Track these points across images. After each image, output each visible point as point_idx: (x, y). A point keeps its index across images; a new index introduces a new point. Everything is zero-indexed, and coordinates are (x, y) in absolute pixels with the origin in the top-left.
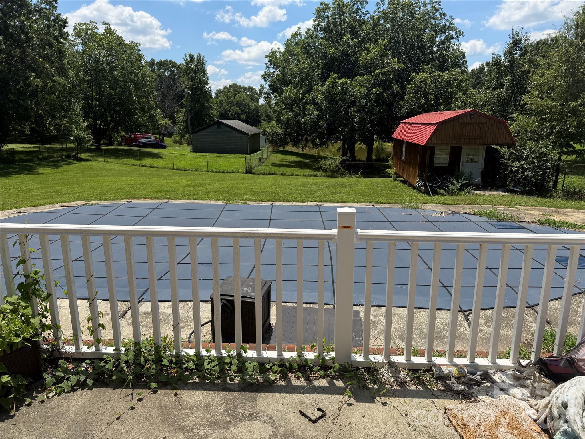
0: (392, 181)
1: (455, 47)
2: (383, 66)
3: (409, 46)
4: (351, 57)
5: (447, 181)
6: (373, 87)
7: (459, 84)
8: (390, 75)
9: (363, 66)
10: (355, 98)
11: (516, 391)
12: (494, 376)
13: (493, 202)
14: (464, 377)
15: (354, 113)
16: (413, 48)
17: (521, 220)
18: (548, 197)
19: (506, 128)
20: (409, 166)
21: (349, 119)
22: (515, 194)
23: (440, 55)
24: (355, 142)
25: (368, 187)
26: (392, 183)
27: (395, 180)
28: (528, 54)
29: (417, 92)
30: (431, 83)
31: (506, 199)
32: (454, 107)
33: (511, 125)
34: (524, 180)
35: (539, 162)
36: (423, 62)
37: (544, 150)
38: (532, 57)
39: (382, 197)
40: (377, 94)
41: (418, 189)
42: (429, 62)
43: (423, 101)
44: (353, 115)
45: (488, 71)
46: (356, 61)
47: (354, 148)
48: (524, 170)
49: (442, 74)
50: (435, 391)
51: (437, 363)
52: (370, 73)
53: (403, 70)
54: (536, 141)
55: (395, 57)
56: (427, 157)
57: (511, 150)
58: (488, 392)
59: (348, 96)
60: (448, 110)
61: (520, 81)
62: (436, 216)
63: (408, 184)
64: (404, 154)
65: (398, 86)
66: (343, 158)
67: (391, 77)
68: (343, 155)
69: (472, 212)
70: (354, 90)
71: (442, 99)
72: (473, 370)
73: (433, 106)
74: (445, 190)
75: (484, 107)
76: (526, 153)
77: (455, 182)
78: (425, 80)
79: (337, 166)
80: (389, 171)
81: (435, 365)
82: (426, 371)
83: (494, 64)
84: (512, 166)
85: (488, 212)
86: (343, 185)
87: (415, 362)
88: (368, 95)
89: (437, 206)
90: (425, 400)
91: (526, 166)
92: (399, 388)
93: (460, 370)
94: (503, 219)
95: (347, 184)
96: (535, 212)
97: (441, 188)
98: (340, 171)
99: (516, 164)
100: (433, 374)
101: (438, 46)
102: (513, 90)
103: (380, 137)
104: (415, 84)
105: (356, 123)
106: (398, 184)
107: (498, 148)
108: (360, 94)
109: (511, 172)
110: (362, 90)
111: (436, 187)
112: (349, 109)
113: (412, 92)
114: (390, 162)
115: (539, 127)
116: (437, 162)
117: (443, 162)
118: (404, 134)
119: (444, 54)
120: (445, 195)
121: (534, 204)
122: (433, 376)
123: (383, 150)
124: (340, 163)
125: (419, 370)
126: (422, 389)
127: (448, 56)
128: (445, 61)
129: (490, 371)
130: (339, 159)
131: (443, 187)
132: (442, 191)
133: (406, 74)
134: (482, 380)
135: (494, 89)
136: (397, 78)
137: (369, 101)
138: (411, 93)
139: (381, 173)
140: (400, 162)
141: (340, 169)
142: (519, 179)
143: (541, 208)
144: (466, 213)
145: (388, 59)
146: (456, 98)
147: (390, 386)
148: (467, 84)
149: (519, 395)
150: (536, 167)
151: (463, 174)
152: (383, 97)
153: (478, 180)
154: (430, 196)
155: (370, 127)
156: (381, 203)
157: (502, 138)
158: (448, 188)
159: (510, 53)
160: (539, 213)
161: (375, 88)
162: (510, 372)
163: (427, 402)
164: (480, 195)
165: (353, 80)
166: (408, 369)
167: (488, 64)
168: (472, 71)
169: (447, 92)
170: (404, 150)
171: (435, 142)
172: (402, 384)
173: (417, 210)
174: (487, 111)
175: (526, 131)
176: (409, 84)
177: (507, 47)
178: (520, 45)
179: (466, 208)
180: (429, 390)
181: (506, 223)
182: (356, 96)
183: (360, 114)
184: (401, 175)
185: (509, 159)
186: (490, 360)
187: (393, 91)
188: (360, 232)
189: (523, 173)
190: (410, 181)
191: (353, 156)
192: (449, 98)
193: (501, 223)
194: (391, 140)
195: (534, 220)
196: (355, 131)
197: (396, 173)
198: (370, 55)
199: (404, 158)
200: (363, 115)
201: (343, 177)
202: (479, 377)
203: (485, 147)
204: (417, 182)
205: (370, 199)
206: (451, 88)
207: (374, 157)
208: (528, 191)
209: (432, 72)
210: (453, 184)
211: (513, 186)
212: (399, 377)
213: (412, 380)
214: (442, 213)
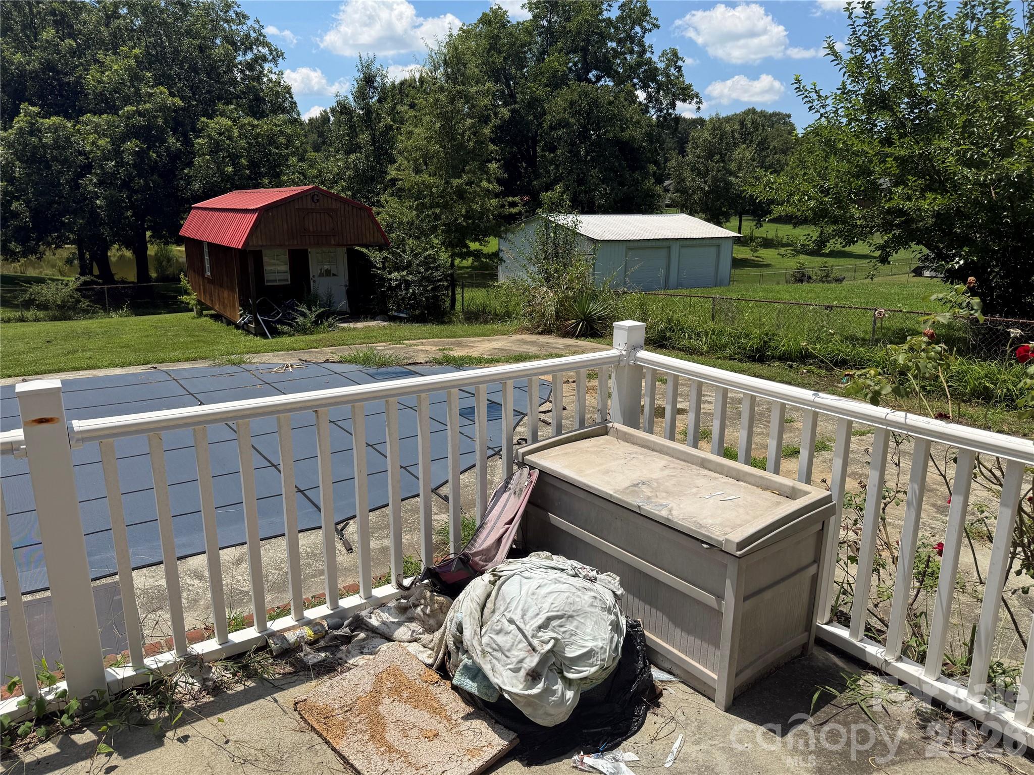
0: (194, 318)
1: (274, 77)
2: (138, 98)
3: (186, 66)
4: (66, 74)
5: (293, 310)
6: (125, 137)
7: (288, 141)
8: (156, 117)
9: (95, 95)
10: (88, 158)
11: (403, 632)
12: (370, 618)
13: (369, 338)
14: (323, 637)
15: (91, 188)
16: (194, 70)
17: (410, 361)
18: (446, 323)
19: (372, 218)
20: (221, 287)
21: (83, 202)
22: (401, 322)
23: (247, 86)
24: (107, 248)
25: (146, 333)
26: (195, 321)
27: (200, 315)
28: (389, 100)
29: (217, 153)
30: (239, 136)
31: (387, 331)
32: (286, 182)
33: (378, 213)
34: (410, 299)
35: (427, 270)
36: (220, 98)
37: (431, 252)
38: (395, 104)
39: (174, 350)
40: (135, 151)
41: (244, 328)
42: (231, 99)
43: (230, 169)
44: (89, 192)
45: (334, 123)
46: (78, 82)
47: (106, 258)
48: (408, 284)
49: (256, 122)
50: (278, 679)
51: (276, 629)
52: (113, 109)
53: (183, 109)
54: (418, 238)
55: (162, 84)
56: (251, 269)
57: (385, 254)
58: (364, 648)
59: (71, 153)
60: (277, 187)
61: (384, 142)
62: (277, 372)
63: (224, 320)
64: (207, 265)
65: (177, 140)
66: (82, 278)
67: (160, 121)
68: (82, 274)
69: (337, 359)
70: (83, 141)
71: (264, 166)
72: (337, 620)
73: (249, 178)
74: (291, 325)
75: (336, 182)
76: (407, 257)
77: (305, 310)
78: (227, 130)
79: (71, 297)
80: (184, 298)
81: (273, 634)
82: (259, 649)
83: (342, 113)
84: (390, 280)
85: (361, 355)
86: (89, 334)
87: (237, 641)
88: (117, 153)
89: (278, 356)
90: (261, 701)
91: (410, 278)
92: (212, 699)
93: (316, 628)
94: (384, 364)
95: (98, 330)
96: (427, 348)
97: (284, 324)
98: (79, 306)
99: (395, 275)
100: (271, 652)
101: (242, 72)
102: (376, 156)
103: (157, 235)
104: (209, 136)
105: (100, 207)
106: (206, 321)
107: (364, 250)
108: (99, 149)
109: (390, 288)
110: (101, 142)
111: (275, 322)
112: (78, 179)
113: (206, 151)
114: (184, 282)
115: (418, 216)
116: (271, 278)
117: (282, 278)
118: (202, 229)
119: (254, 86)
120: (294, 335)
121: (427, 335)
122: (272, 654)
123: (169, 260)
124: (77, 290)
125: (246, 652)
126: (253, 684)
127: (263, 90)
128: (259, 100)
129: (364, 613)
130: (73, 280)
131: (288, 320)
132: (286, 328)
133: (190, 117)
134: (352, 631)
135: (348, 153)
136: (172, 124)
137: (121, 164)
138: (204, 154)
139: (172, 305)
140: (203, 282)
141: (78, 301)
142: (403, 299)
143: (436, 340)
144: (327, 361)
145: (149, 87)
146: (288, 167)
147: (193, 702)
148: (302, 143)
149: (408, 636)
150: (423, 278)
151: (316, 296)
152: (149, 158)
153: (342, 304)
154: (268, 338)
155: (132, 216)
156: (172, 361)
157: (368, 235)
158: (297, 322)
159: (361, 95)
160: (434, 348)
161: (130, 140)
162: (393, 604)
163: (264, 703)
164: (350, 329)
165: (77, 122)
166: (225, 659)
167: (333, 110)
168: (310, 120)
169: (270, 155)
170: (207, 258)
171: (260, 243)
172: (216, 689)
173: (243, 365)
174: (343, 190)
175: (401, 223)
176: (198, 137)
177: (356, 86)
178: (376, 84)
179: (328, 353)
180: (266, 683)
181: (389, 369)
182: (89, 154)
183: (105, 191)
184: (209, 303)
185: (384, 268)
186: (362, 595)
187: (168, 149)
188: (78, 425)
189: (407, 289)
190: (228, 314)
191: (106, 274)
192: (276, 166)
193: (382, 370)
194: (180, 241)
195: (427, 359)
196: (101, 224)
197: (199, 302)
198: (107, 74)
199: (209, 274)
200: (113, 192)
201: (90, 318)
202: (347, 629)
203: (345, 250)
204: (241, 315)
205: (150, 356)
206: (277, 148)
207: (154, 275)
208: (419, 315)
209: (239, 118)
210: (304, 315)
211: (396, 311)
212: (208, 679)
213: (234, 675)
214: (287, 367)
